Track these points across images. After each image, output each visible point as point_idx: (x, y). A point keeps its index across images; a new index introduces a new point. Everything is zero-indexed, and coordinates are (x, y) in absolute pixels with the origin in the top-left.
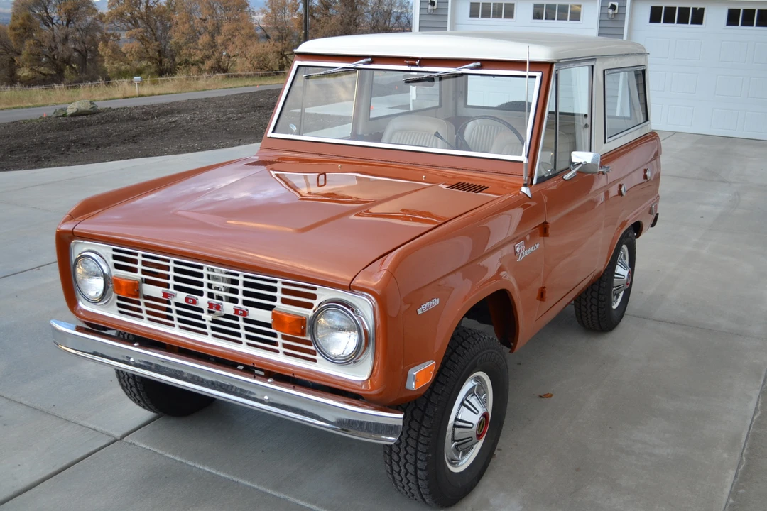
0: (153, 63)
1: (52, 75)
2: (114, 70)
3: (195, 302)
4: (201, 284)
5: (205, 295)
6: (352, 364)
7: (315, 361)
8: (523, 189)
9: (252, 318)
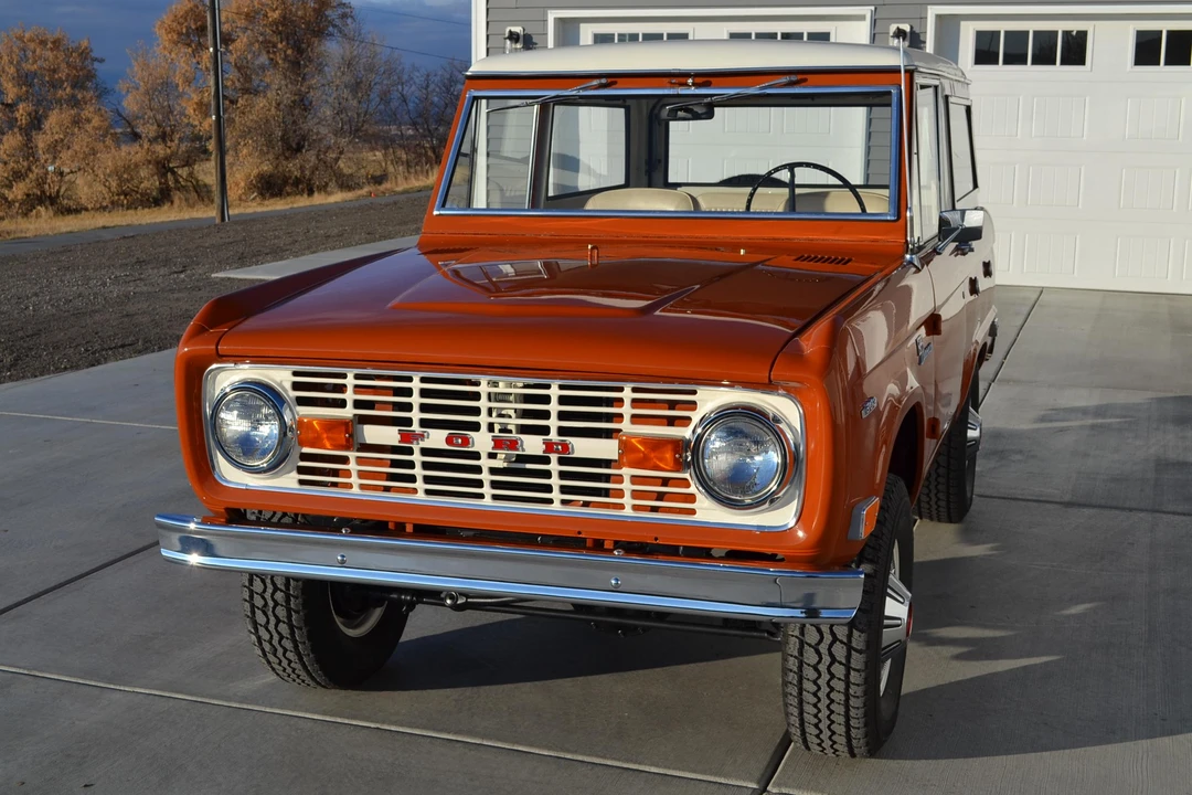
3: (466, 441)
4: (477, 411)
5: (484, 427)
6: (767, 505)
7: (693, 512)
8: (908, 256)
9: (577, 454)
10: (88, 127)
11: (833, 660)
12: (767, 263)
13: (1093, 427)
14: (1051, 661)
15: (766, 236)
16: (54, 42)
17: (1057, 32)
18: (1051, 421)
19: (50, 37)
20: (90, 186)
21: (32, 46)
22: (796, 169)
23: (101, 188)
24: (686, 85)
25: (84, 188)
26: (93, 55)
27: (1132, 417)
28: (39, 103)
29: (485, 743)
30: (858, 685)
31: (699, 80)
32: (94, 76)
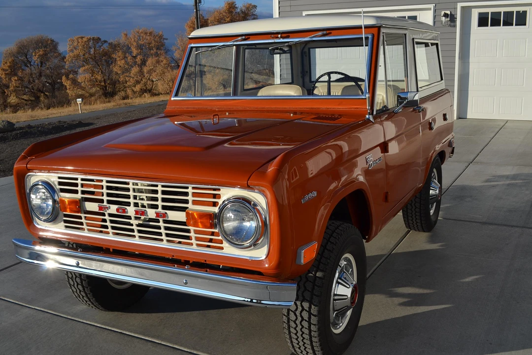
0: (100, 89)
1: (31, 100)
2: (74, 94)
3: (124, 211)
4: (128, 197)
5: (132, 205)
6: (253, 247)
7: (222, 248)
8: (367, 116)
9: (170, 219)
10: (162, 64)
11: (303, 319)
12: (303, 119)
13: (509, 185)
14: (445, 308)
15: (308, 107)
16: (150, 33)
17: (514, 12)
18: (490, 182)
19: (148, 31)
20: (163, 86)
21: (142, 35)
22: (331, 75)
23: (167, 86)
24: (277, 38)
25: (161, 86)
26: (164, 37)
27: (528, 180)
28: (145, 55)
29: (162, 343)
30: (315, 332)
31: (283, 35)
32: (164, 45)
